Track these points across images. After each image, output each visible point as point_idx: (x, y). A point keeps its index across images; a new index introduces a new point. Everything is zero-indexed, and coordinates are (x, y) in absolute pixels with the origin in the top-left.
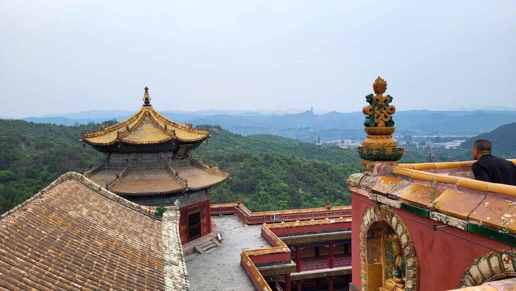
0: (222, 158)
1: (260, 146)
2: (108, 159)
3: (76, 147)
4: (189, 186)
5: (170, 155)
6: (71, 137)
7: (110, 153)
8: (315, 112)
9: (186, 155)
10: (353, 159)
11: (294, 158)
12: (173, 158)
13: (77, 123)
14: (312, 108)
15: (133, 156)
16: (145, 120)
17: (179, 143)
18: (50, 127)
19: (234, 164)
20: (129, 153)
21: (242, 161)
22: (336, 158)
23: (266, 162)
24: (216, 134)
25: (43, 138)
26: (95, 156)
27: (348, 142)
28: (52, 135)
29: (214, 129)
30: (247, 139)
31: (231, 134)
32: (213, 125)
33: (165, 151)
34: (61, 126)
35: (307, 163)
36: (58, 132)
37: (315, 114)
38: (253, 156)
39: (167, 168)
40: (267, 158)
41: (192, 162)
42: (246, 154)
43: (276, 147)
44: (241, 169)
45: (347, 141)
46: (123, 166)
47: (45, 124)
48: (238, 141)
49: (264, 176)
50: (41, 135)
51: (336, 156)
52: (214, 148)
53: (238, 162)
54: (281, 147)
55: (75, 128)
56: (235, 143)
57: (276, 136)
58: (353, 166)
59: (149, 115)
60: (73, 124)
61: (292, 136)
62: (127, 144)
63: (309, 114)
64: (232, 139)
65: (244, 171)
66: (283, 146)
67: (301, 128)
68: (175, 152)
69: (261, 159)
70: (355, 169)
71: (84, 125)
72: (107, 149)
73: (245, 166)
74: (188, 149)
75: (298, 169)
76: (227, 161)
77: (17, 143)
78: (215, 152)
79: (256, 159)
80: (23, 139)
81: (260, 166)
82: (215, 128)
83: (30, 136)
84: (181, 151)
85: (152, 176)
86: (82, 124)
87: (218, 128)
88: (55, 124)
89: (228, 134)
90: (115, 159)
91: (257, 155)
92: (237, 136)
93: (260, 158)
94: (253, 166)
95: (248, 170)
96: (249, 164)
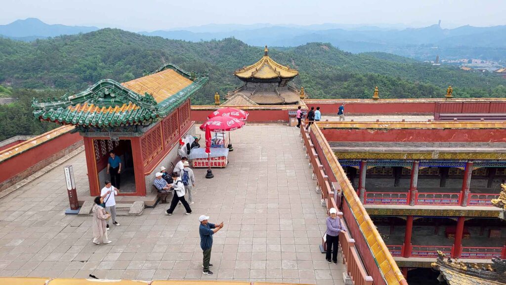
0: (328, 77)
1: (370, 65)
2: (246, 85)
3: (203, 62)
4: (286, 101)
5: (277, 84)
6: (198, 53)
7: (247, 82)
8: (443, 27)
9: (285, 84)
10: (472, 82)
11: (399, 79)
12: (279, 86)
13: (201, 40)
14: (440, 21)
15: (259, 84)
16: (265, 64)
17: (282, 78)
18: (181, 43)
19: (339, 83)
20: (257, 82)
21: (346, 81)
22: (452, 80)
23: (370, 82)
24: (326, 52)
25: (176, 53)
26: (218, 72)
27: (476, 62)
28: (183, 51)
29: (324, 47)
30: (357, 58)
31: (340, 52)
32: (323, 42)
33: (275, 82)
34: (189, 42)
35: (413, 85)
36: (187, 48)
37: (443, 29)
38: (358, 77)
39: (275, 91)
40: (371, 78)
41: (289, 88)
42: (351, 74)
43: (386, 67)
44: (345, 88)
45: (476, 60)
46: (254, 89)
47: (177, 40)
48: (347, 60)
49: (365, 95)
50: (175, 50)
51: (453, 79)
52: (322, 66)
53: (342, 81)
54: (393, 67)
55: (200, 44)
56: (344, 61)
57: (390, 54)
58: (464, 90)
59: (267, 61)
60: (198, 41)
61: (411, 54)
62: (256, 78)
63: (435, 28)
64: (341, 57)
65: (346, 91)
66: (395, 66)
67: (423, 45)
68: (280, 83)
69: (365, 80)
70: (465, 93)
71: (207, 42)
72: (246, 80)
73: (349, 86)
74: (286, 81)
75: (401, 91)
76: (331, 80)
77: (159, 57)
78: (322, 71)
79: (360, 80)
80: (163, 54)
81: (363, 86)
82: (325, 45)
83: (167, 51)
84: (283, 82)
85: (267, 95)
86: (206, 41)
87: (329, 45)
88: (184, 41)
89: (337, 52)
90: (249, 85)
91: (361, 76)
92: (347, 54)
93: (364, 78)
94: (357, 86)
95: (352, 90)
96: (352, 85)
